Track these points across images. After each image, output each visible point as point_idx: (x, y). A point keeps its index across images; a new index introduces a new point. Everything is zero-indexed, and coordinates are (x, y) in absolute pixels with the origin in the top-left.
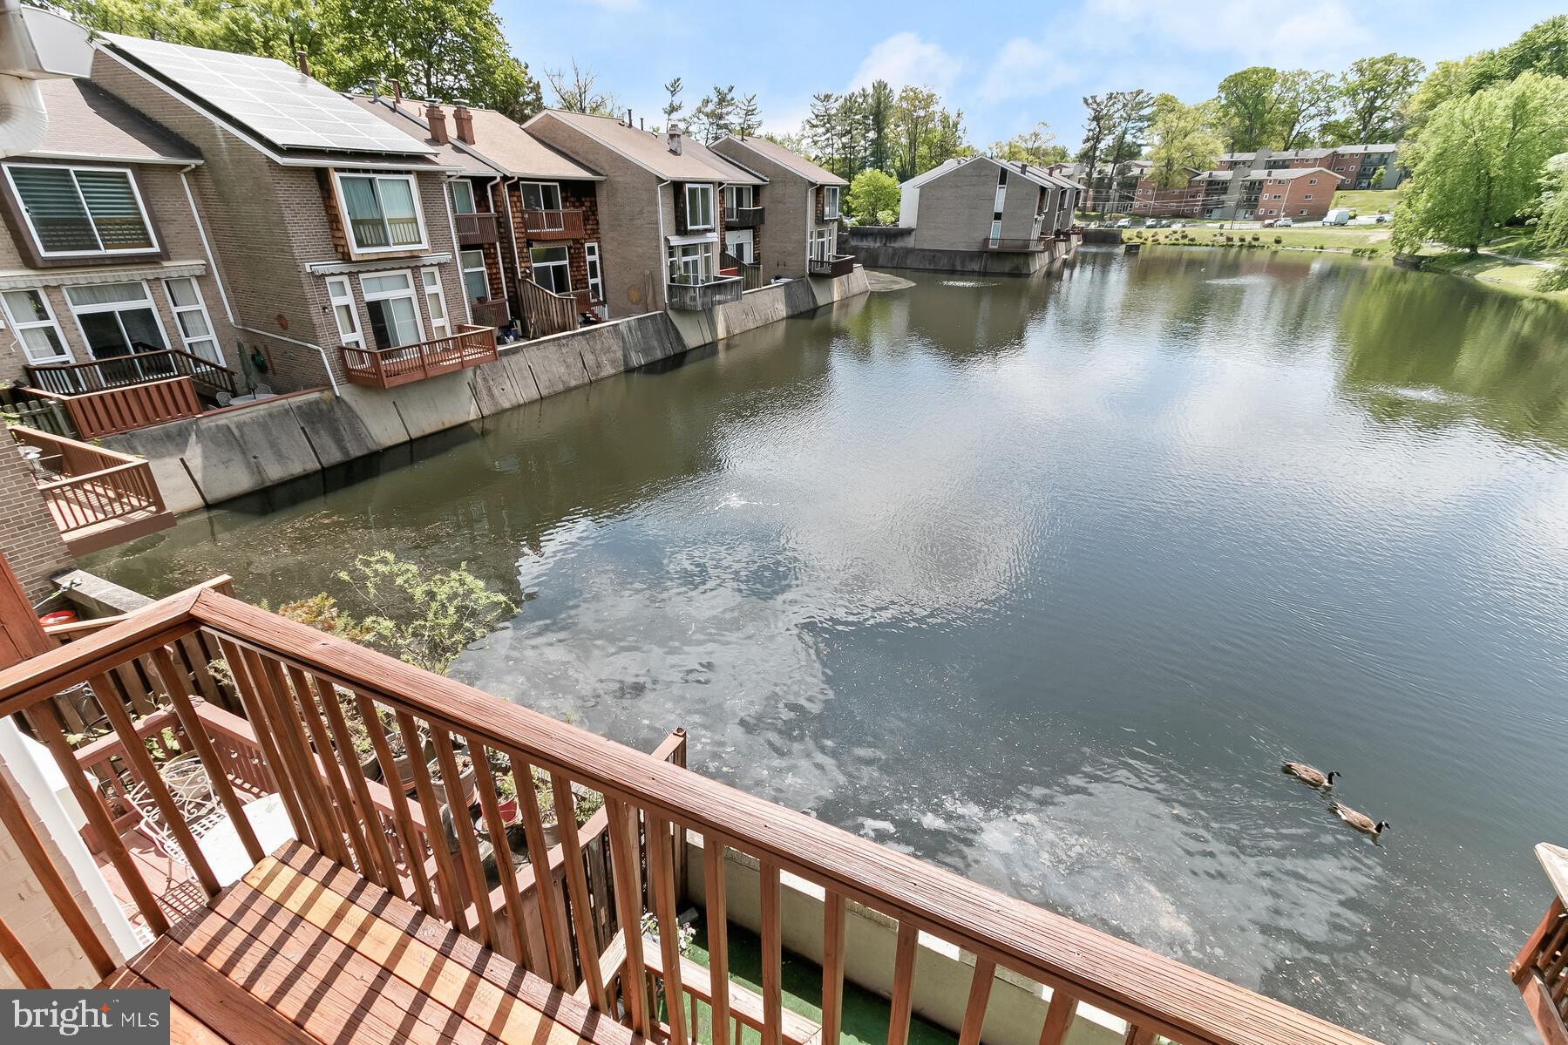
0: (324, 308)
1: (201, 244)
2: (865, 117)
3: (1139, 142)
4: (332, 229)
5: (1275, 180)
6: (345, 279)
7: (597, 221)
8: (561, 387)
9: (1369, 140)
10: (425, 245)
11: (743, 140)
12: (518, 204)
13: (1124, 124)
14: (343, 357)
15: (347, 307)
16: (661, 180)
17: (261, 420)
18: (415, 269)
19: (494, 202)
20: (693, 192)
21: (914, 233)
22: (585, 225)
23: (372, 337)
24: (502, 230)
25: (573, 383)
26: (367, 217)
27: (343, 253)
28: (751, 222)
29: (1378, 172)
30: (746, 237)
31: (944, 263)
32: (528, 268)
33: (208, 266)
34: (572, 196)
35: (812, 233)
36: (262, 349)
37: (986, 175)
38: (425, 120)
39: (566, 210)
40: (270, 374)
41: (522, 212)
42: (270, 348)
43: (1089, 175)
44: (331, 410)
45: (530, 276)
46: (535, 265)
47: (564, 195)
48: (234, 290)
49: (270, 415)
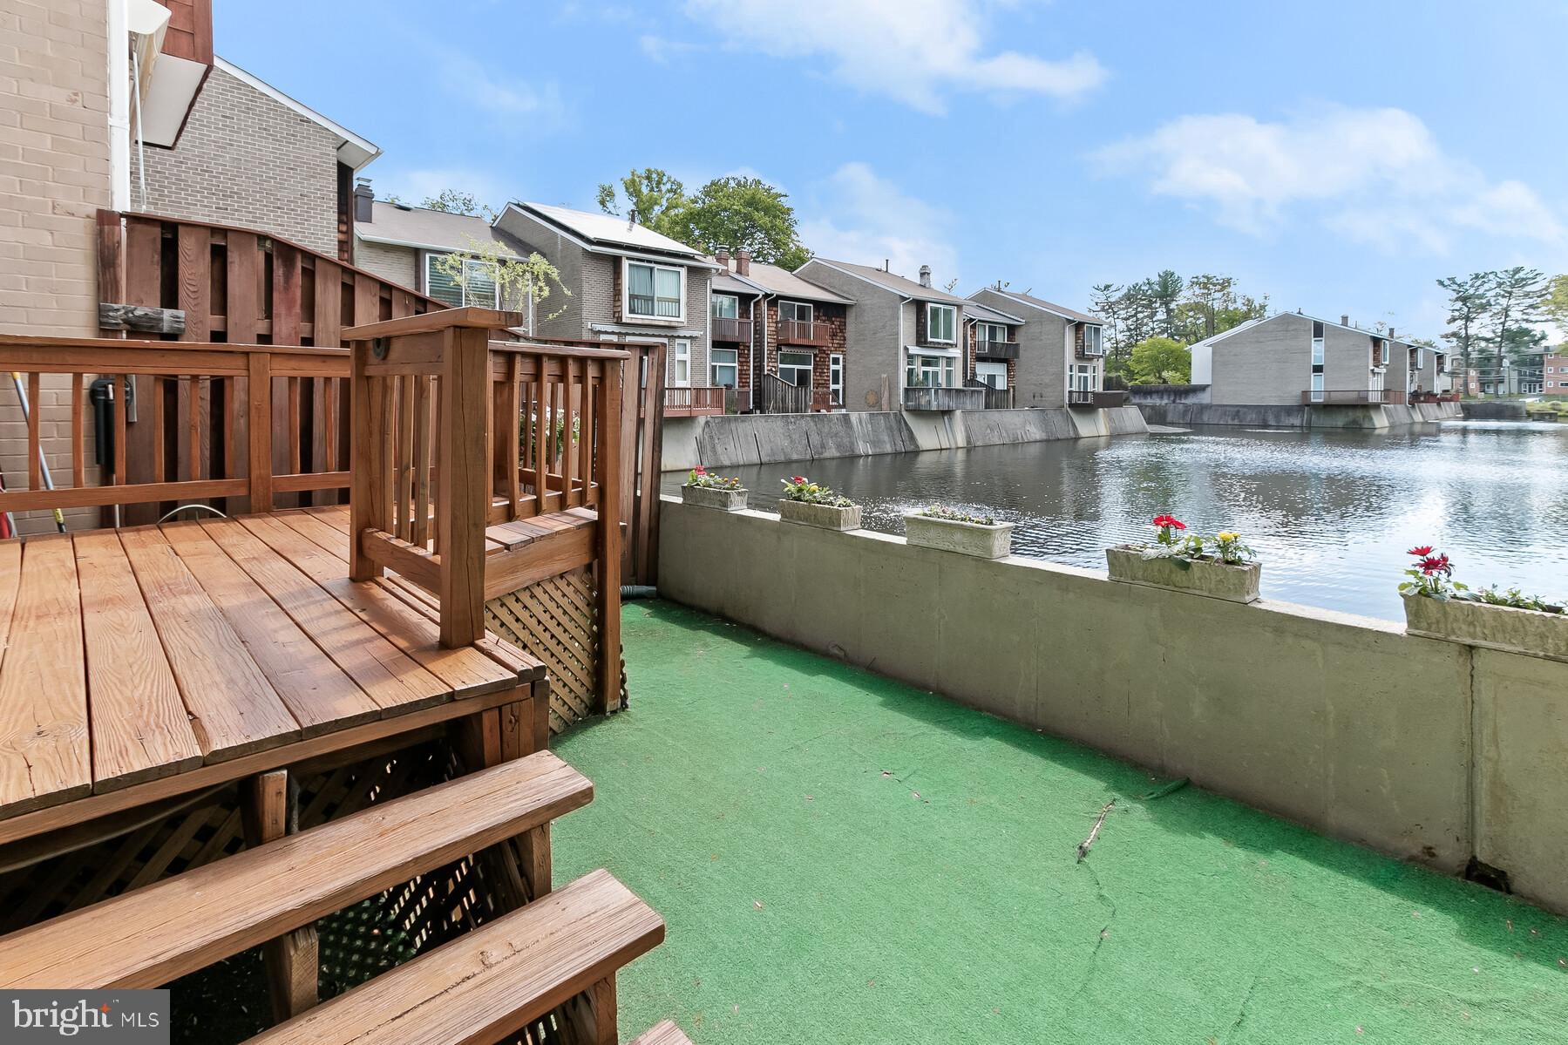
4: (614, 298)
7: (845, 337)
8: (782, 458)
10: (683, 318)
12: (774, 317)
16: (904, 299)
18: (672, 339)
19: (755, 315)
20: (935, 312)
21: (1209, 389)
22: (833, 340)
25: (795, 457)
26: (643, 293)
27: (618, 318)
28: (1004, 356)
30: (999, 370)
32: (775, 367)
34: (825, 313)
35: (1071, 366)
37: (1295, 330)
39: (816, 323)
41: (777, 323)
45: (775, 373)
46: (781, 366)
47: (816, 314)
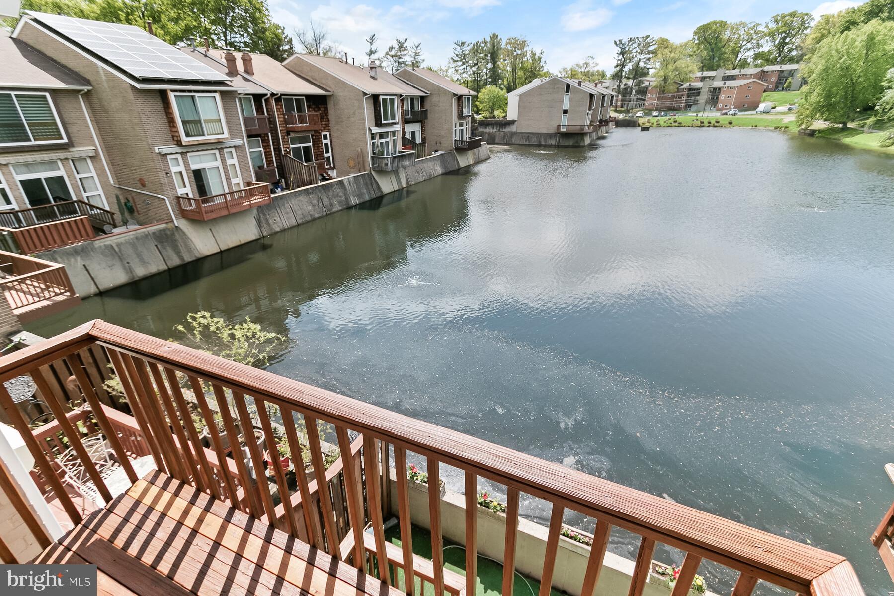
0: (167, 174)
1: (92, 137)
2: (486, 55)
3: (648, 66)
4: (170, 126)
5: (728, 87)
6: (179, 156)
7: (328, 119)
8: (309, 218)
9: (783, 62)
10: (226, 135)
11: (413, 69)
12: (281, 110)
13: (638, 56)
14: (179, 203)
15: (181, 173)
16: (365, 94)
17: (131, 241)
18: (221, 149)
19: (267, 109)
20: (384, 101)
21: (516, 123)
22: (321, 122)
23: (196, 191)
24: (272, 126)
25: (317, 215)
26: (191, 118)
27: (177, 141)
28: (420, 118)
29: (788, 81)
30: (416, 127)
31: (534, 140)
33: (96, 150)
34: (313, 104)
35: (456, 124)
36: (130, 198)
37: (558, 88)
38: (224, 61)
39: (310, 113)
40: (136, 213)
41: (284, 115)
42: (135, 198)
43: (619, 86)
44: (173, 234)
45: (289, 153)
46: (292, 146)
47: (308, 104)
48: (113, 164)
49: (137, 238)
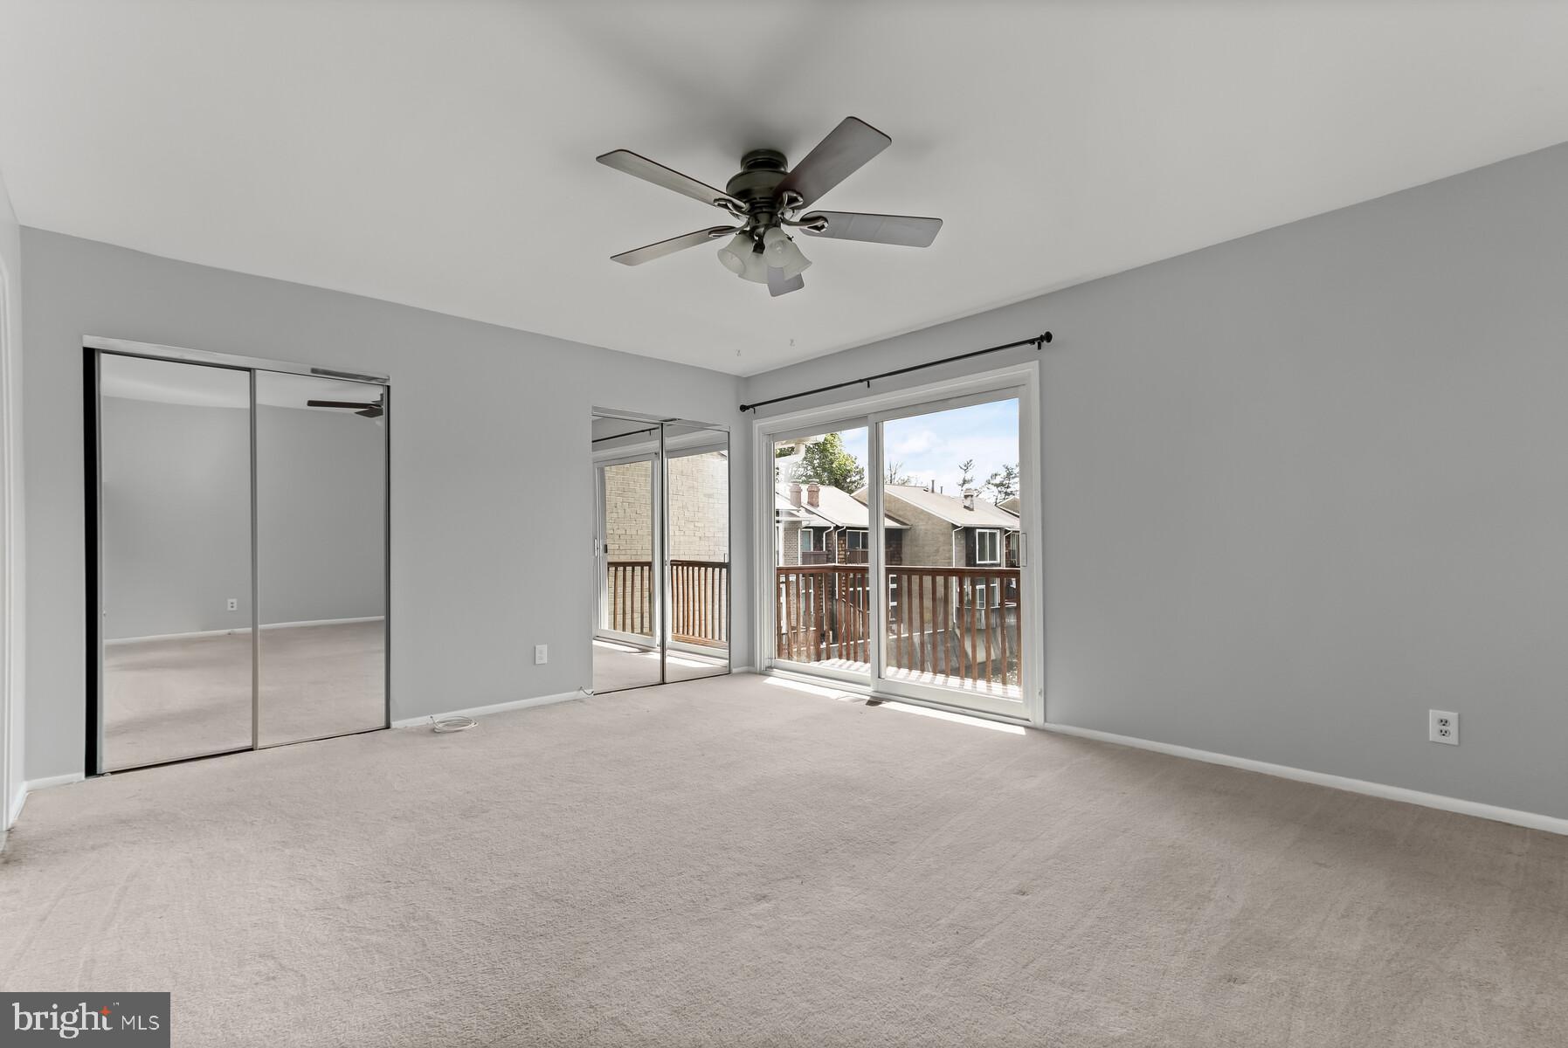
7: (901, 558)
12: (843, 546)
16: (955, 527)
19: (827, 544)
20: (982, 535)
